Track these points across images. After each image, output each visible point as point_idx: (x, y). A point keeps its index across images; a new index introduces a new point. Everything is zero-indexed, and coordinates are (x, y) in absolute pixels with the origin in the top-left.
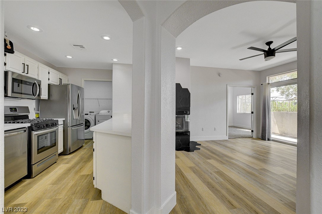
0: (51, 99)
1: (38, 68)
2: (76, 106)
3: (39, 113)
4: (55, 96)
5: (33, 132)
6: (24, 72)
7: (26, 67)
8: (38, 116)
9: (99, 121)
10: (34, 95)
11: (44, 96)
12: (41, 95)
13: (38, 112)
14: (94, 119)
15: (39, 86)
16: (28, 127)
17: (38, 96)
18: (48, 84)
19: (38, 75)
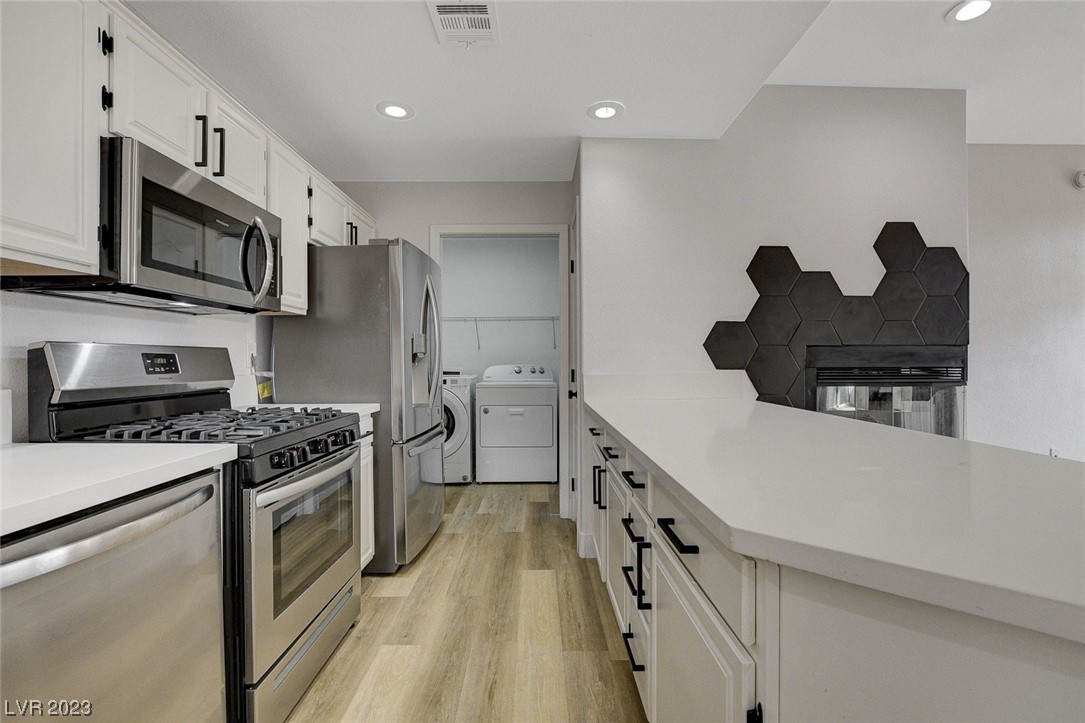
0: (319, 314)
1: (267, 157)
2: (419, 349)
3: (269, 379)
4: (335, 304)
5: (253, 491)
6: (204, 163)
7: (213, 139)
8: (266, 395)
9: (486, 412)
10: (250, 288)
11: (295, 299)
12: (281, 293)
13: (266, 374)
14: (467, 401)
15: (275, 242)
16: (225, 465)
17: (268, 293)
18: (309, 245)
19: (267, 192)
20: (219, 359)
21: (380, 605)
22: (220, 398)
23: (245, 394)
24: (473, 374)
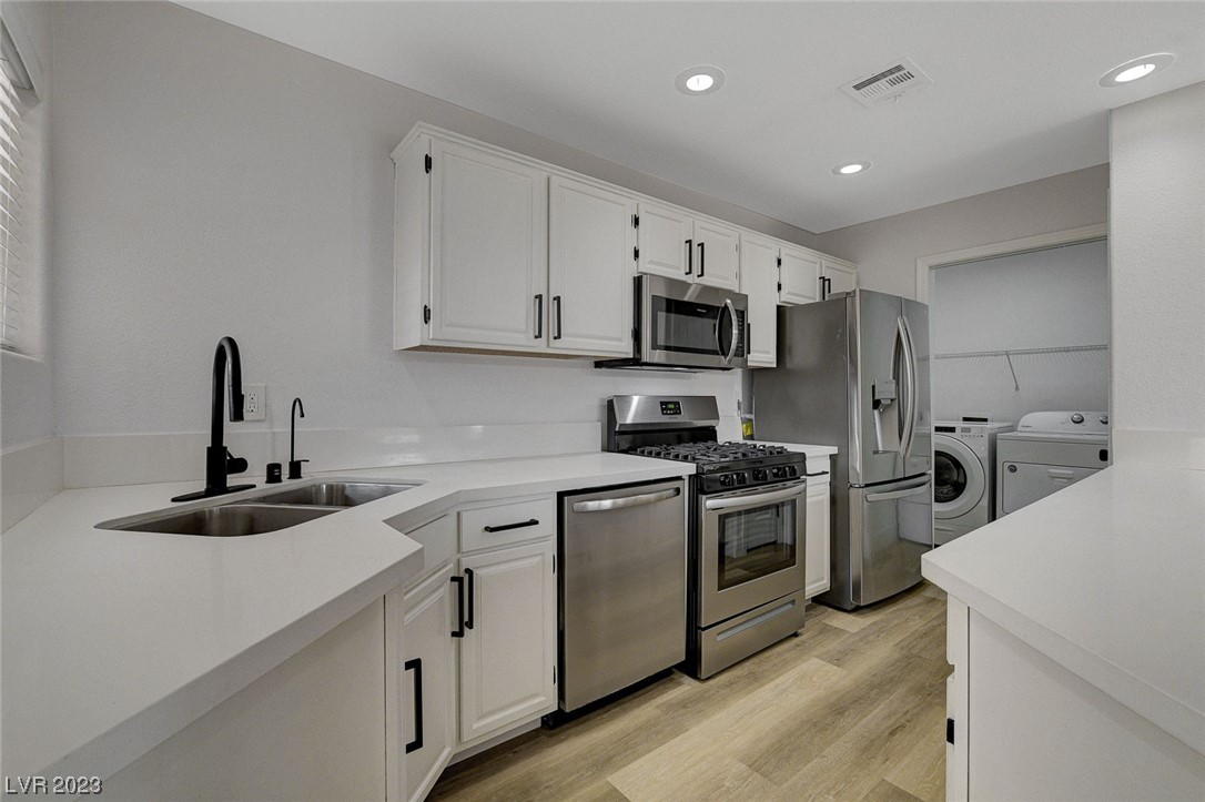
0: (788, 365)
1: (738, 248)
2: (886, 392)
3: (751, 420)
4: (805, 352)
5: (704, 497)
6: (690, 272)
7: (696, 251)
8: (749, 433)
9: (1013, 469)
10: (723, 354)
11: (763, 352)
12: (749, 353)
13: (748, 416)
14: (984, 452)
15: (742, 315)
16: (690, 476)
17: (735, 355)
18: (778, 307)
19: (739, 276)
20: (709, 404)
21: (826, 630)
22: (710, 434)
23: (731, 429)
24: (1005, 421)
